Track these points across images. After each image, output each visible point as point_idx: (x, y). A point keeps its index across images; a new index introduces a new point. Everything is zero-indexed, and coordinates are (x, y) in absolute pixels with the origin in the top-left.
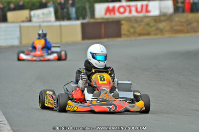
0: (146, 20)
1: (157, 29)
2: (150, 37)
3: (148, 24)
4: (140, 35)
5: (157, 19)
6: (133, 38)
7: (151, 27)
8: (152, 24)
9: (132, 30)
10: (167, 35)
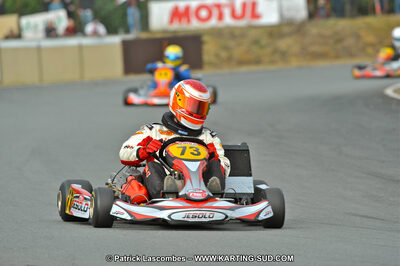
0: (253, 34)
1: (275, 51)
2: (260, 68)
3: (256, 42)
4: (241, 63)
5: (274, 32)
6: (226, 70)
7: (262, 47)
8: (264, 41)
9: (224, 54)
10: (294, 63)
